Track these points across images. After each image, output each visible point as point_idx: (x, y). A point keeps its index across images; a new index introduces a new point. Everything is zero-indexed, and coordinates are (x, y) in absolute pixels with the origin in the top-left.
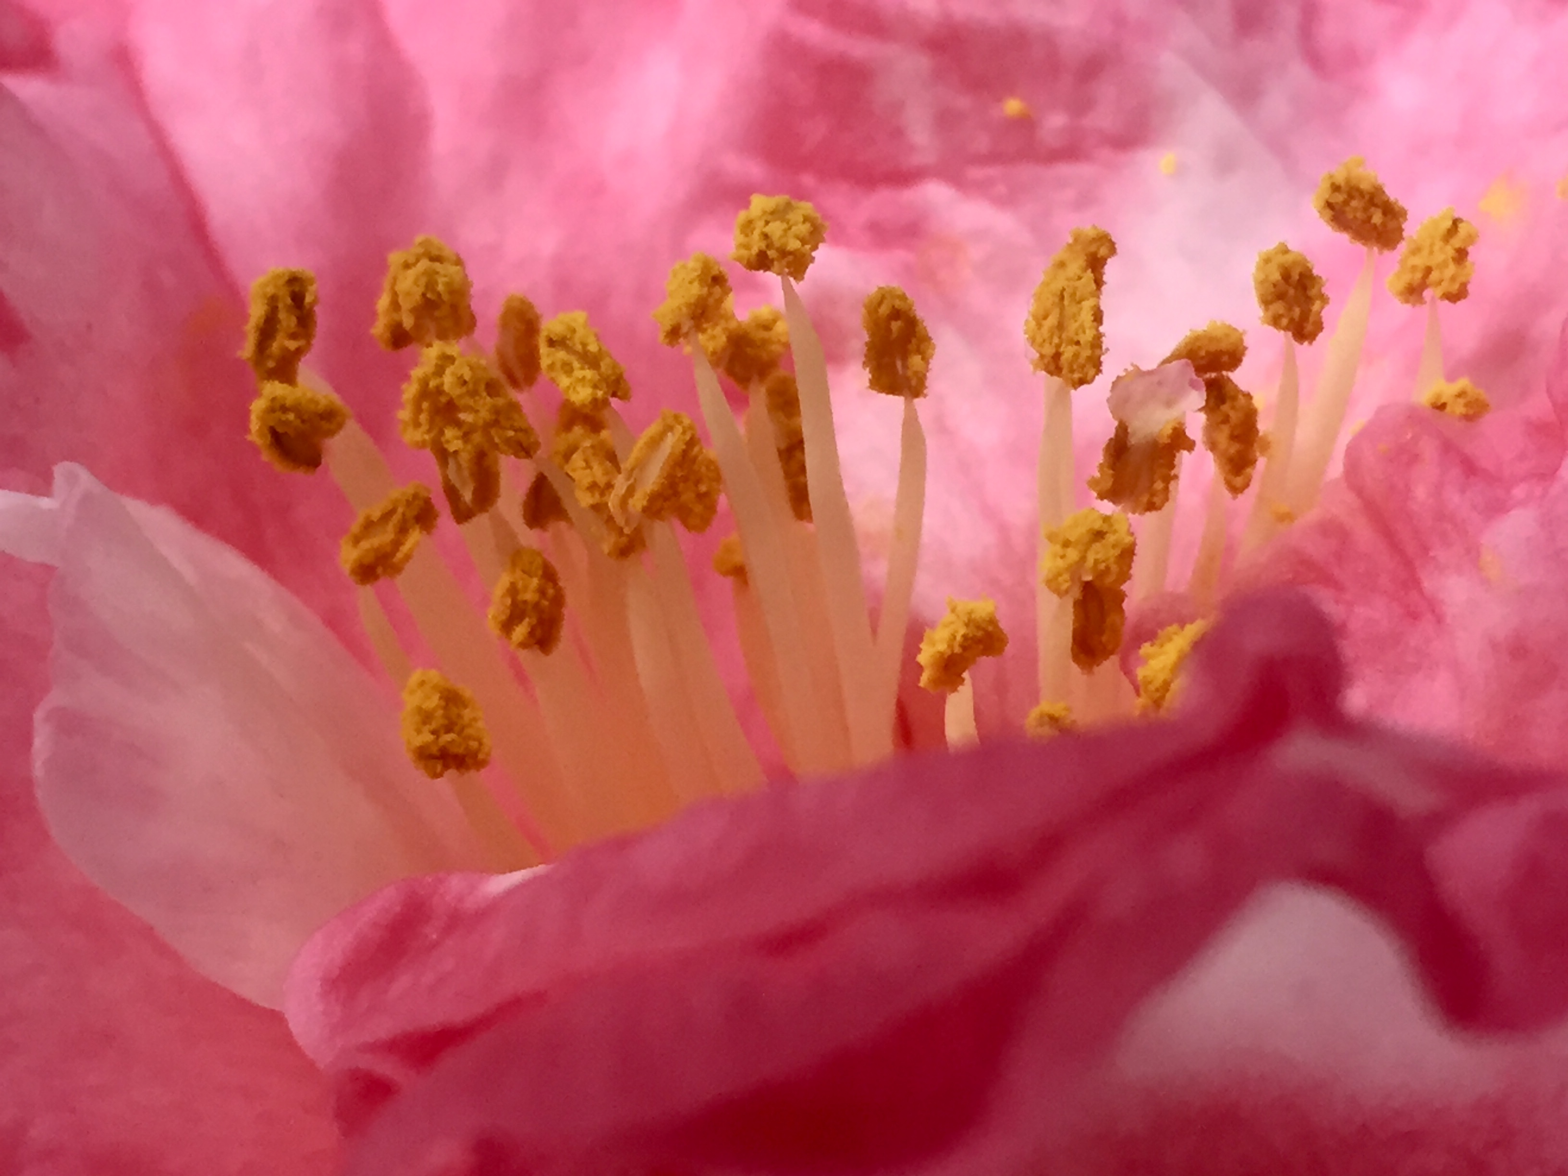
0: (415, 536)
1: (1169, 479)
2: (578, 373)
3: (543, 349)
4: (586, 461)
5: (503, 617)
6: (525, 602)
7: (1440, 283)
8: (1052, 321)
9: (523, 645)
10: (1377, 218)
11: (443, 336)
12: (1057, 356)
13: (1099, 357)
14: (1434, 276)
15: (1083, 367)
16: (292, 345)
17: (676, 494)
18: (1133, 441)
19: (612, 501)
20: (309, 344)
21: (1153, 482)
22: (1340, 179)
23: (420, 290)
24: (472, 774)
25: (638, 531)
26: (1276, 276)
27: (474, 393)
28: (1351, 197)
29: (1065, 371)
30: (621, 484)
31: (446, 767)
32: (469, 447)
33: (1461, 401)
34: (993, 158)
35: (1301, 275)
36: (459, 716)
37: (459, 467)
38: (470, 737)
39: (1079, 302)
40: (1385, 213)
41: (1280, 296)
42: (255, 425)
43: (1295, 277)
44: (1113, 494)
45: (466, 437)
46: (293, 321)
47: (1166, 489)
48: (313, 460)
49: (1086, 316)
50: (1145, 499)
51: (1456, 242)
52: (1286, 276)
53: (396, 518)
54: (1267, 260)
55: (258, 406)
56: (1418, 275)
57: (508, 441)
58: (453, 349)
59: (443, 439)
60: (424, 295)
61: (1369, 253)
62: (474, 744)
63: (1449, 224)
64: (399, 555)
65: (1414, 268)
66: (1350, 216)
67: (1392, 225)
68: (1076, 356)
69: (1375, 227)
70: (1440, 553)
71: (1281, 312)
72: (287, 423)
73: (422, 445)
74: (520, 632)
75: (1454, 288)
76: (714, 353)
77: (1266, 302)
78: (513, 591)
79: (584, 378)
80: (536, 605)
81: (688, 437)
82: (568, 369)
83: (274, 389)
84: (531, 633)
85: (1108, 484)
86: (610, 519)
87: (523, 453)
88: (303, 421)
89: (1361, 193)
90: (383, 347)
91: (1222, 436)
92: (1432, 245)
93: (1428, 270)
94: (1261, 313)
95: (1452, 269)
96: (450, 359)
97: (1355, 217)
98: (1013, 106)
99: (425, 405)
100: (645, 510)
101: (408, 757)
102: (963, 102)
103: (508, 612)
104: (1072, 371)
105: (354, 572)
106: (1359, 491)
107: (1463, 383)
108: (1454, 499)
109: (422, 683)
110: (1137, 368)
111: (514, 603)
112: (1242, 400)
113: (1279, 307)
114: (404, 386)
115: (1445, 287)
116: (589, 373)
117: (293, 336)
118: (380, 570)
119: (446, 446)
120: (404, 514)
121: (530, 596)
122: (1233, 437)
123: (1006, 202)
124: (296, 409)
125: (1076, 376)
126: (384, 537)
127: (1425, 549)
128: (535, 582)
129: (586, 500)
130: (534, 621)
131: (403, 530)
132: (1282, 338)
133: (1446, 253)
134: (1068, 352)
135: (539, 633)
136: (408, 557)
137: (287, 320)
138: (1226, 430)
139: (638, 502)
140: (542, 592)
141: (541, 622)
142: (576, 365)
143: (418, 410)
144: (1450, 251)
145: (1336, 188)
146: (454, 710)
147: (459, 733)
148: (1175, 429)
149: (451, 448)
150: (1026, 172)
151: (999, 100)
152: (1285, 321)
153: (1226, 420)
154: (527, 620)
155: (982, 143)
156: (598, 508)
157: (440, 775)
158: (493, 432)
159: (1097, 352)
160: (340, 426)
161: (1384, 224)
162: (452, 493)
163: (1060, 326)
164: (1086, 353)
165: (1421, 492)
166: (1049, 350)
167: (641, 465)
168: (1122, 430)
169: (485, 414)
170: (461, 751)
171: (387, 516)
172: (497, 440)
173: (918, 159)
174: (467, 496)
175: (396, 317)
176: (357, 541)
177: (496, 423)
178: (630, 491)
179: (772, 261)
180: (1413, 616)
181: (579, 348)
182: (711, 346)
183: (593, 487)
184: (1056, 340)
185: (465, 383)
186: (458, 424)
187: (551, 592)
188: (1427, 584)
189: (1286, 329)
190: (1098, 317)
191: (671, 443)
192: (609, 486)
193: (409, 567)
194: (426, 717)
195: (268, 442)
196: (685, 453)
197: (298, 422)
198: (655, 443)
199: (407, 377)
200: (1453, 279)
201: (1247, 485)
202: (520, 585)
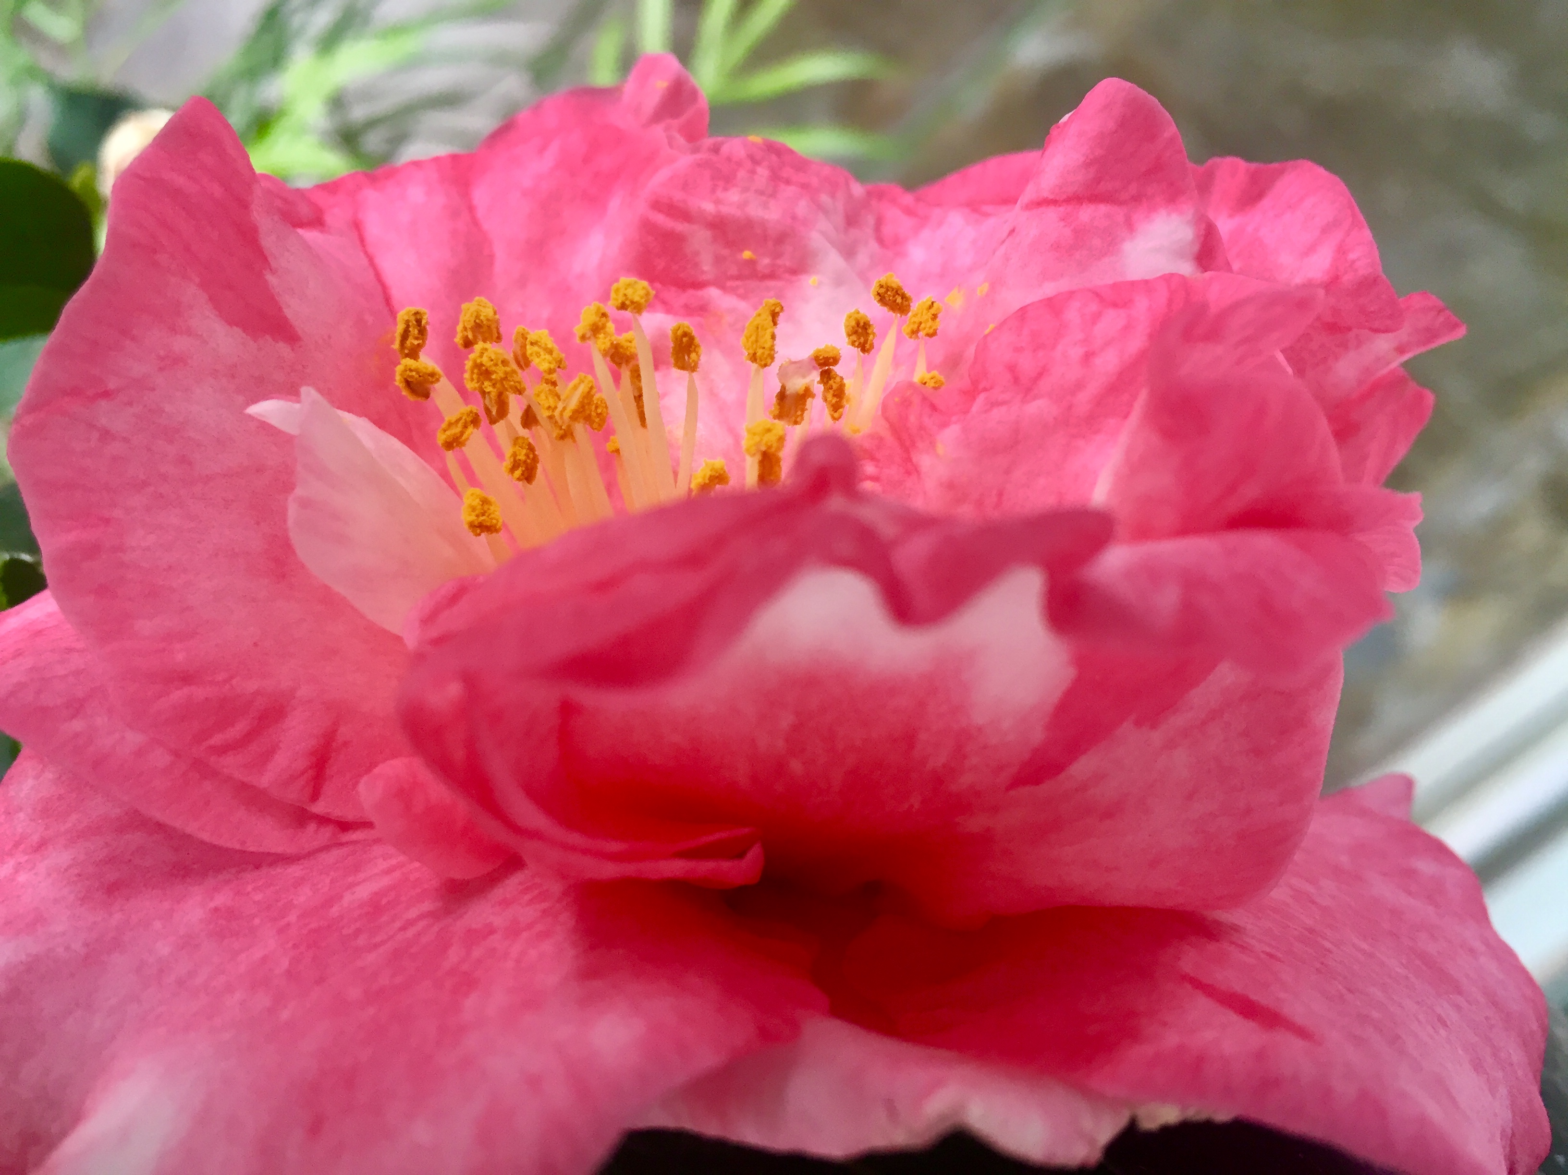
0: (471, 429)
1: (803, 410)
2: (543, 357)
3: (528, 347)
4: (547, 397)
5: (510, 467)
6: (520, 460)
7: (924, 329)
8: (753, 338)
9: (519, 479)
10: (899, 300)
11: (484, 341)
12: (755, 354)
13: (774, 355)
14: (923, 326)
15: (766, 358)
16: (416, 342)
17: (584, 410)
18: (788, 393)
19: (557, 413)
20: (424, 342)
21: (796, 412)
22: (883, 283)
23: (473, 319)
24: (494, 534)
25: (569, 426)
26: (853, 323)
27: (496, 365)
28: (888, 290)
29: (758, 361)
30: (560, 406)
31: (482, 531)
32: (495, 390)
33: (933, 381)
34: (738, 277)
35: (864, 323)
36: (489, 509)
37: (491, 399)
38: (491, 519)
39: (766, 330)
40: (902, 298)
41: (856, 332)
42: (398, 377)
43: (862, 324)
44: (780, 416)
45: (494, 385)
46: (416, 332)
47: (802, 415)
48: (427, 395)
49: (768, 336)
50: (794, 418)
51: (933, 311)
52: (858, 324)
53: (463, 421)
54: (850, 317)
55: (399, 369)
56: (916, 326)
57: (511, 387)
58: (488, 345)
59: (483, 386)
60: (475, 321)
61: (896, 316)
62: (494, 521)
63: (930, 303)
64: (464, 438)
65: (915, 322)
66: (887, 299)
67: (905, 303)
68: (763, 353)
69: (898, 304)
70: (920, 445)
71: (855, 339)
72: (412, 377)
73: (475, 389)
74: (518, 473)
75: (931, 331)
76: (604, 350)
77: (849, 335)
78: (514, 455)
79: (545, 359)
80: (525, 462)
81: (590, 386)
82: (538, 355)
83: (408, 362)
84: (522, 474)
85: (777, 412)
86: (556, 422)
87: (518, 393)
88: (420, 376)
89: (893, 289)
90: (461, 347)
91: (829, 396)
92: (922, 312)
93: (921, 323)
94: (847, 340)
95: (930, 323)
96: (486, 349)
97: (889, 300)
98: (747, 254)
99: (476, 371)
100: (571, 417)
101: (466, 526)
102: (726, 252)
103: (512, 465)
104: (761, 361)
105: (443, 445)
106: (887, 419)
107: (935, 373)
108: (927, 421)
109: (472, 494)
110: (790, 360)
111: (515, 461)
112: (838, 379)
113: (854, 337)
114: (466, 362)
115: (927, 331)
116: (548, 357)
117: (417, 338)
118: (455, 444)
119: (485, 389)
120: (465, 420)
121: (522, 457)
122: (834, 396)
123: (743, 297)
124: (417, 371)
125: (763, 363)
126: (456, 430)
127: (913, 444)
128: (524, 451)
129: (546, 413)
130: (524, 469)
131: (465, 427)
132: (857, 351)
133: (928, 316)
134: (760, 352)
135: (526, 475)
136: (468, 439)
137: (414, 331)
138: (831, 392)
139: (567, 414)
140: (527, 455)
141: (527, 469)
142: (542, 353)
143: (472, 373)
144: (930, 315)
145: (881, 286)
146: (486, 507)
147: (488, 517)
148: (806, 388)
149: (487, 390)
150: (753, 284)
151: (742, 251)
152: (857, 344)
153: (831, 388)
154: (520, 469)
155: (733, 270)
156: (551, 417)
157: (479, 535)
158: (504, 383)
159: (772, 352)
160: (438, 380)
161: (902, 303)
162: (488, 411)
163: (757, 341)
164: (767, 352)
165: (913, 419)
166: (751, 352)
167: (569, 398)
168: (783, 388)
169: (501, 374)
170: (488, 524)
171: (458, 421)
172: (506, 386)
173: (705, 277)
174: (494, 412)
175: (466, 334)
176: (445, 431)
177: (505, 378)
178: (564, 409)
179: (628, 306)
180: (908, 473)
181: (543, 345)
182: (603, 347)
183: (549, 408)
184: (754, 346)
185: (492, 360)
186: (490, 380)
187: (531, 456)
188: (914, 460)
189: (858, 347)
190: (773, 337)
191: (582, 389)
192: (556, 407)
193: (467, 443)
194: (474, 509)
195: (404, 386)
196: (589, 392)
197: (417, 376)
198: (576, 388)
199: (467, 358)
200: (930, 327)
201: (840, 417)
202: (517, 453)
